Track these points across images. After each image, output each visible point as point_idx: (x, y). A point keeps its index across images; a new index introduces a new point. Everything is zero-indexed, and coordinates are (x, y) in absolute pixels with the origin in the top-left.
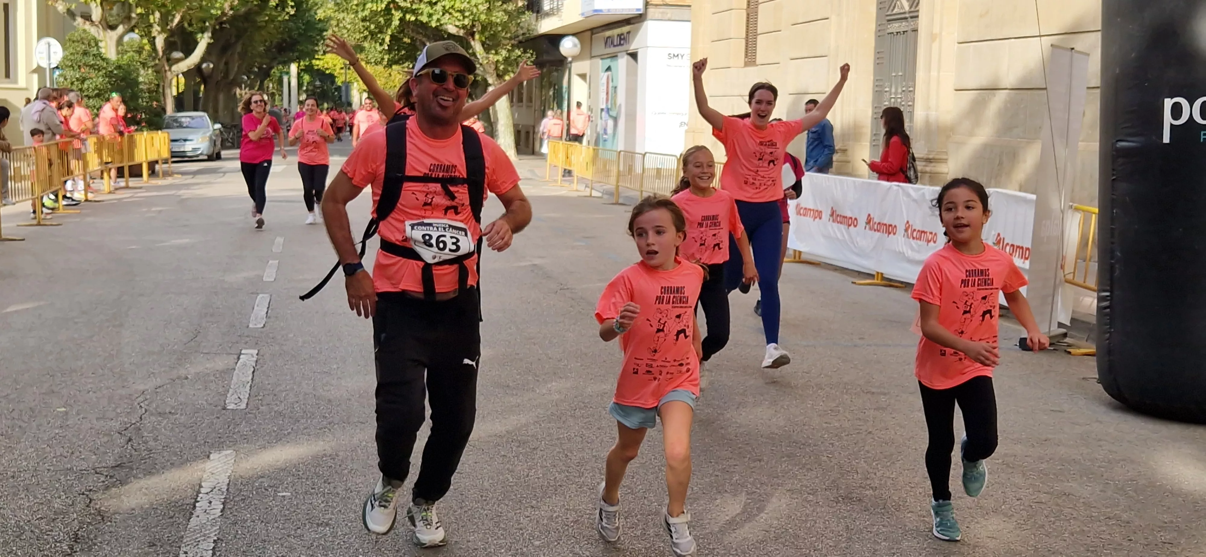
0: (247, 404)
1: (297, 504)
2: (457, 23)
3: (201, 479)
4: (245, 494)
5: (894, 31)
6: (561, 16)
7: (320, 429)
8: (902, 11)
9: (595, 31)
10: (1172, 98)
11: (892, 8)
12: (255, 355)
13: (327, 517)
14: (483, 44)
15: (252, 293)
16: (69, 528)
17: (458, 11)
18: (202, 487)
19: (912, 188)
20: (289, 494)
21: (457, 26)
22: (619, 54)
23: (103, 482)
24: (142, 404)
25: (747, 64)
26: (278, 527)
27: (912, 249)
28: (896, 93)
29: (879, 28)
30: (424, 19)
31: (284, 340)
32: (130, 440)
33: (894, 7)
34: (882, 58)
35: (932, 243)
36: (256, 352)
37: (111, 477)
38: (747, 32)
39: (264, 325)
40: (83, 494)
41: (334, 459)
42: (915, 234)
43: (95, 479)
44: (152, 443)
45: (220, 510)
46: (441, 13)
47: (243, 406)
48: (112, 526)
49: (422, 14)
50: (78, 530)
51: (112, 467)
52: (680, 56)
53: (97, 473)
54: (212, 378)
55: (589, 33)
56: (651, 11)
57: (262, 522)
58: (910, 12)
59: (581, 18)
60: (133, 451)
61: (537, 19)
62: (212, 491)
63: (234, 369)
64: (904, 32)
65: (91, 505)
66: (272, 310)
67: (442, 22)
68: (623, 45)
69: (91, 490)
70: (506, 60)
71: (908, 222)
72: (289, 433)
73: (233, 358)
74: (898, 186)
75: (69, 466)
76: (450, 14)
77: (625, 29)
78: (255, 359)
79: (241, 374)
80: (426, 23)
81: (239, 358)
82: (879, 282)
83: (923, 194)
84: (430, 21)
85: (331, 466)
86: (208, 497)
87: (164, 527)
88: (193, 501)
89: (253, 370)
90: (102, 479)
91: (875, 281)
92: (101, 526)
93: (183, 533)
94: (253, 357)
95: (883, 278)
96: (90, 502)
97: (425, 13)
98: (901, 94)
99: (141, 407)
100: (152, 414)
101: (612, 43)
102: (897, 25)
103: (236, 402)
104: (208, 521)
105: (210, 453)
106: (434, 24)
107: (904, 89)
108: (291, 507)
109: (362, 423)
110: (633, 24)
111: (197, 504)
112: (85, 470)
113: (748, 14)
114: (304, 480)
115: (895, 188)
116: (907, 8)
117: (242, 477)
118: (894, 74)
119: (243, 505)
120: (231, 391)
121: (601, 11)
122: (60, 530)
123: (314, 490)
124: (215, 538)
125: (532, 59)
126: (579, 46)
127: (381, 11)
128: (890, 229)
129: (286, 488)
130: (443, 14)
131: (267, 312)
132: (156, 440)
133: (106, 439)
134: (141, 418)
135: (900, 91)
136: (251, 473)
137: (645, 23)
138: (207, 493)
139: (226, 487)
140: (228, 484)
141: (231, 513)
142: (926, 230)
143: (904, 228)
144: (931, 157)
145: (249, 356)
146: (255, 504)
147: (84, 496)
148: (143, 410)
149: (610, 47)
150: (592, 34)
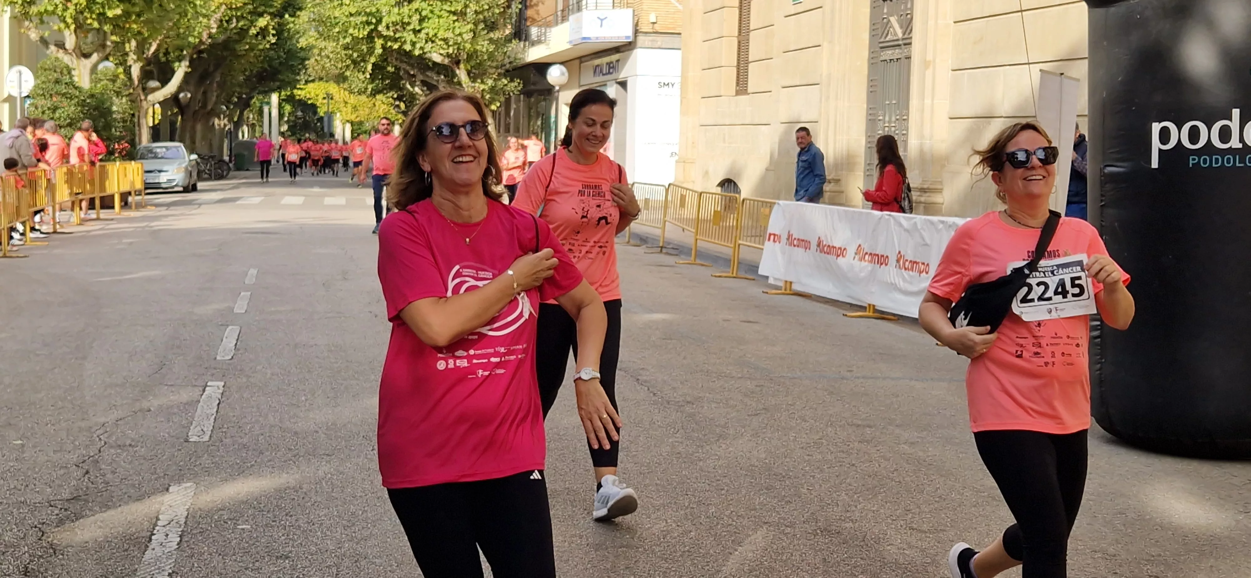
0: (210, 436)
1: (257, 537)
2: (442, 52)
3: (158, 512)
4: (204, 526)
5: (888, 58)
6: (548, 45)
7: (285, 462)
8: (895, 38)
9: (583, 59)
10: (1160, 122)
11: (885, 35)
12: (221, 388)
13: (287, 549)
14: (469, 73)
15: (222, 325)
16: (19, 562)
17: (441, 40)
18: (159, 520)
19: (904, 217)
20: (249, 527)
21: (441, 54)
22: (608, 83)
23: (57, 515)
24: (101, 437)
25: (738, 93)
26: (236, 560)
27: (904, 280)
28: (889, 122)
29: (872, 56)
30: (408, 47)
31: (253, 373)
32: (87, 472)
33: (887, 35)
34: (876, 86)
35: (924, 273)
36: (223, 384)
37: (66, 510)
38: (738, 60)
39: (232, 357)
40: (36, 527)
41: (297, 491)
42: (907, 263)
43: (49, 512)
44: (109, 476)
45: (176, 543)
46: (424, 41)
47: (206, 438)
48: (64, 559)
49: (405, 42)
50: (29, 564)
51: (67, 500)
52: (670, 85)
53: (51, 506)
54: (176, 410)
55: (577, 61)
56: (641, 39)
57: (220, 554)
58: (903, 39)
59: (568, 46)
60: (90, 484)
61: (525, 46)
62: (169, 524)
63: (199, 401)
64: (897, 59)
65: (43, 538)
66: (241, 341)
67: (425, 51)
68: (611, 73)
69: (44, 523)
70: (492, 89)
71: (899, 252)
72: (252, 466)
73: (198, 391)
74: (890, 215)
75: (23, 499)
76: (433, 42)
77: (614, 57)
78: (221, 391)
79: (205, 407)
80: (410, 51)
81: (204, 391)
82: (871, 314)
83: (915, 223)
84: (414, 50)
85: (294, 499)
86: (165, 530)
87: (118, 560)
88: (149, 533)
89: (218, 402)
90: (56, 512)
91: (867, 314)
92: (53, 559)
93: (137, 566)
94: (219, 388)
95: (876, 311)
96: (42, 535)
97: (408, 42)
98: (895, 122)
99: (100, 439)
100: (112, 447)
101: (601, 71)
102: (890, 52)
103: (199, 434)
104: (164, 554)
105: (170, 486)
106: (417, 52)
107: (898, 117)
108: (251, 540)
109: (328, 455)
110: (623, 52)
111: (153, 537)
112: (39, 503)
113: (739, 42)
114: (265, 513)
115: (887, 217)
116: (900, 35)
117: (200, 509)
118: (887, 102)
119: (200, 538)
120: (194, 425)
121: (589, 38)
122: (10, 563)
123: (274, 523)
124: (170, 571)
125: (519, 88)
126: (567, 74)
127: (362, 38)
128: (881, 260)
129: (247, 521)
130: (427, 42)
131: (236, 344)
132: (114, 473)
133: (62, 472)
134: (100, 451)
135: (893, 119)
136: (211, 505)
137: (635, 51)
138: (164, 526)
139: (184, 520)
140: (187, 517)
141: (188, 546)
142: (918, 261)
143: (896, 258)
144: (925, 186)
145: (215, 388)
146: (213, 537)
147: (37, 529)
148: (103, 442)
149: (599, 76)
150: (581, 62)
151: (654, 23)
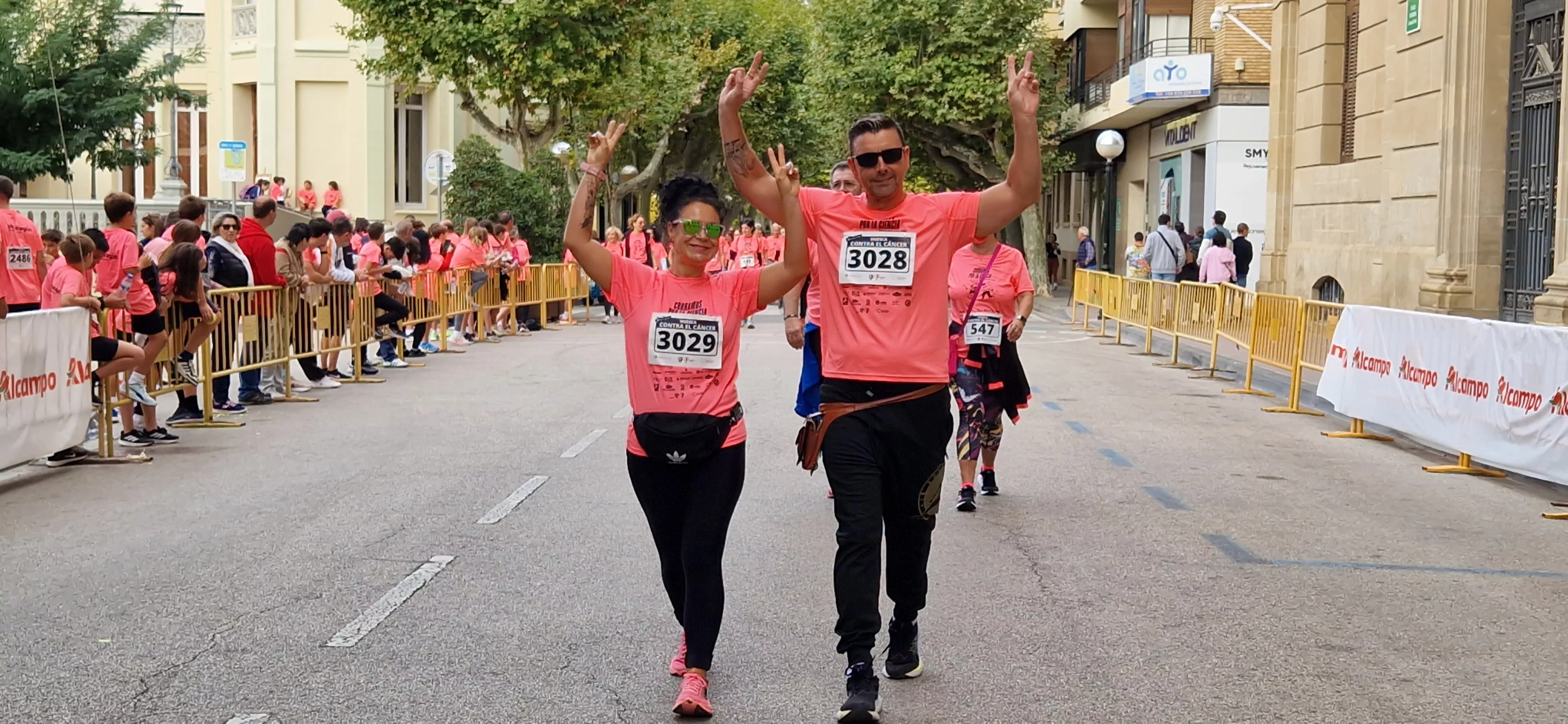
0: (360, 639)
5: (1534, 103)
6: (1107, 106)
8: (1544, 75)
9: (1154, 123)
11: (1530, 71)
12: (444, 565)
15: (528, 474)
19: (1509, 327)
22: (1183, 153)
28: (1537, 193)
29: (1512, 101)
31: (506, 544)
32: (145, 692)
33: (1534, 70)
34: (1517, 143)
36: (452, 559)
38: (1343, 116)
39: (500, 520)
42: (1512, 395)
47: (353, 642)
52: (1263, 153)
55: (1147, 126)
56: (1222, 93)
58: (1553, 75)
59: (1130, 106)
60: (131, 710)
63: (396, 585)
64: (1547, 104)
68: (1187, 140)
73: (409, 568)
77: (1191, 118)
78: (439, 570)
79: (397, 593)
81: (417, 568)
82: (1465, 468)
83: (1526, 336)
84: (933, 117)
89: (420, 586)
91: (1459, 467)
94: (439, 566)
95: (1472, 463)
97: (927, 108)
98: (1544, 194)
99: (213, 639)
100: (215, 652)
101: (1175, 137)
102: (1538, 95)
103: (349, 636)
106: (938, 121)
107: (1548, 186)
110: (1199, 111)
113: (1345, 91)
116: (1549, 70)
118: (1534, 166)
120: (355, 621)
121: (1154, 94)
126: (1122, 142)
128: (1479, 389)
131: (522, 501)
134: (195, 657)
135: (1542, 189)
137: (1215, 109)
143: (1498, 387)
145: (435, 565)
148: (211, 644)
149: (1172, 144)
150: (1152, 127)
151: (1240, 72)
